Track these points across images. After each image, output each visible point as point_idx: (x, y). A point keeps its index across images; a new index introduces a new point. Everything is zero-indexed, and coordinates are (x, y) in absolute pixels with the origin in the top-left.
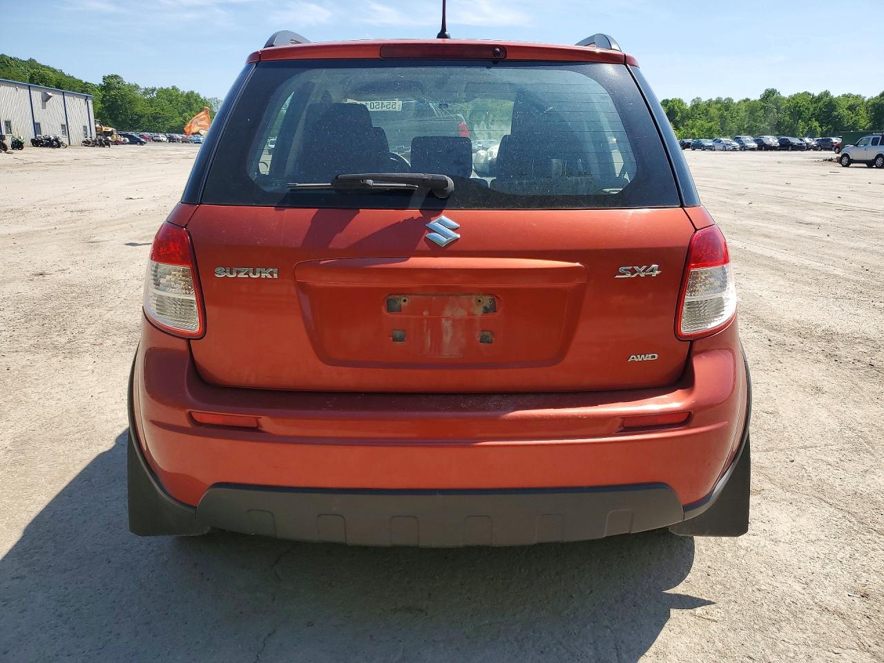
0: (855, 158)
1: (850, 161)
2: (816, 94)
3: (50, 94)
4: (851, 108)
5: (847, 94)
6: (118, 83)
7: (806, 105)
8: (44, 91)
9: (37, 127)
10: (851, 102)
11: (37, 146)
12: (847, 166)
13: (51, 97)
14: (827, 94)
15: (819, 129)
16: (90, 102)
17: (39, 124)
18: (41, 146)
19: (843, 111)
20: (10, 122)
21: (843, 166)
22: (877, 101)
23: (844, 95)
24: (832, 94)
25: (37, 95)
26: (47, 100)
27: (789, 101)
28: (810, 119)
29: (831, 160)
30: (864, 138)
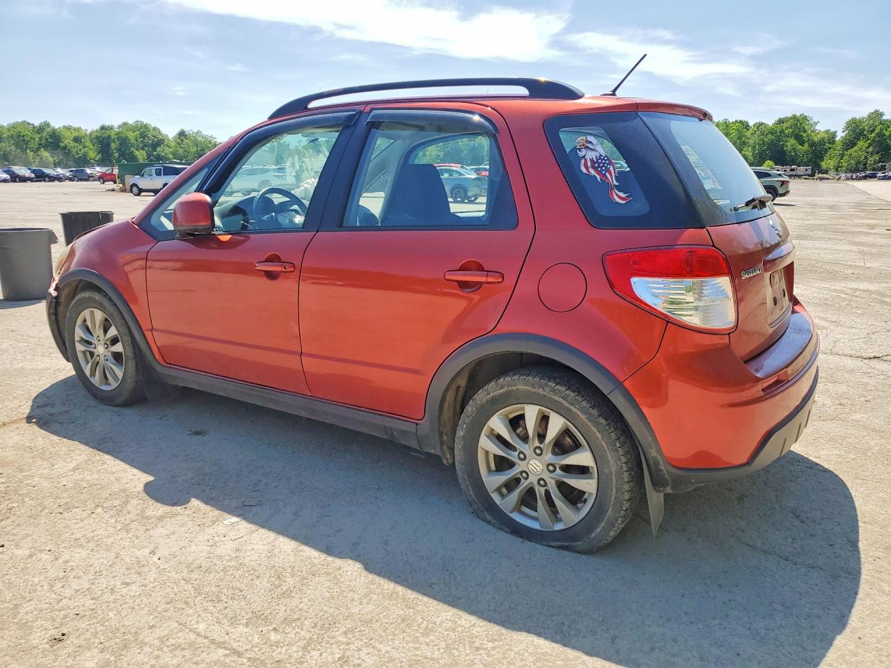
0: (144, 188)
1: (140, 191)
2: (37, 124)
4: (77, 140)
5: (67, 125)
7: (29, 134)
10: (75, 134)
12: (138, 194)
14: (48, 125)
15: (51, 160)
19: (68, 141)
21: (135, 195)
22: (99, 134)
23: (64, 127)
24: (53, 124)
27: (9, 130)
28: (38, 149)
29: (113, 190)
30: (147, 169)
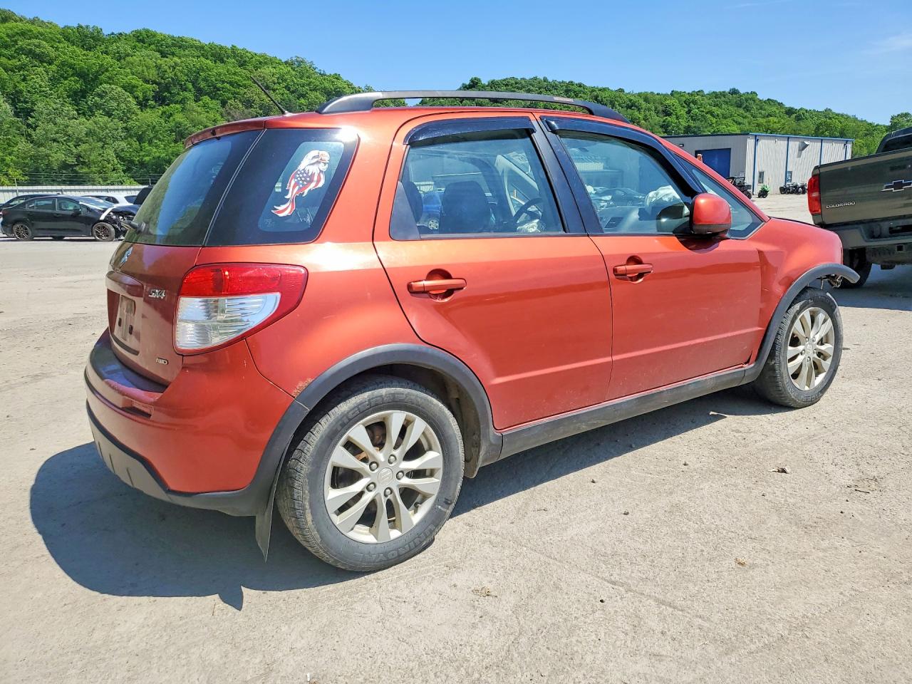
3: (807, 143)
6: (908, 121)
8: (802, 140)
9: (788, 175)
11: (785, 193)
13: (807, 145)
16: (849, 146)
17: (791, 172)
18: (789, 193)
20: (763, 173)
25: (795, 145)
26: (803, 149)
